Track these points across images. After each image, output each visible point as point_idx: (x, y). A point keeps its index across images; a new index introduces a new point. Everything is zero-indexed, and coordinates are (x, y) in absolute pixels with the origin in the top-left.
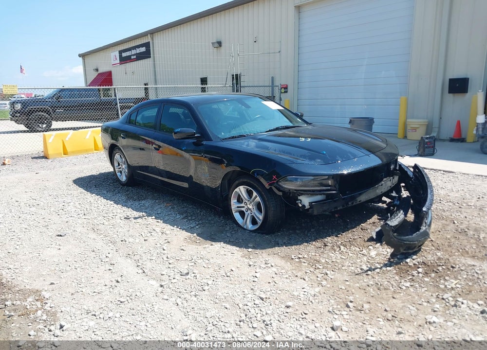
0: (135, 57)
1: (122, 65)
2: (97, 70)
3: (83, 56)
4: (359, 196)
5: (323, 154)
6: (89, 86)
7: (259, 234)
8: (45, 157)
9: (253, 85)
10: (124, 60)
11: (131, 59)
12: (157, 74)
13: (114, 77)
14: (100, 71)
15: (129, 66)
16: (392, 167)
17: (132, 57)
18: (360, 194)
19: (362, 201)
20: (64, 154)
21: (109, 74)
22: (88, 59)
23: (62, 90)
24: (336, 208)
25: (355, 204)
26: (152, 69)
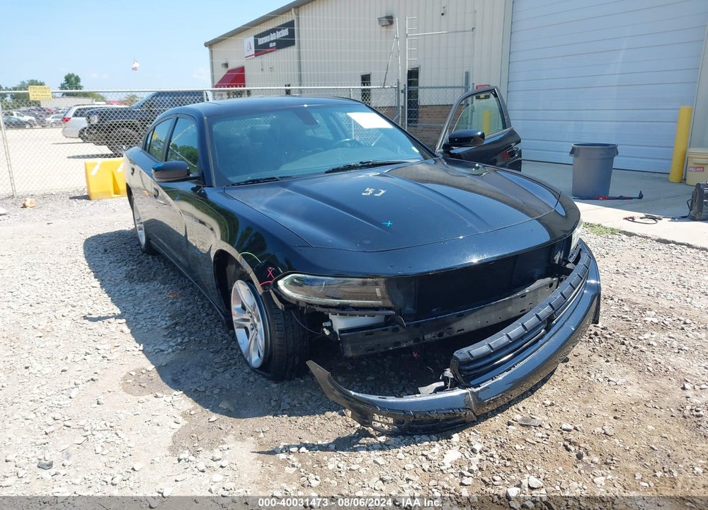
0: (274, 44)
1: (258, 57)
2: (226, 65)
3: (210, 45)
4: (459, 320)
5: (385, 227)
6: (216, 87)
7: (264, 379)
8: (88, 198)
9: (436, 86)
10: (261, 50)
11: (269, 48)
12: (302, 69)
13: (248, 74)
14: (231, 67)
15: (268, 58)
16: (558, 257)
17: (271, 45)
18: (461, 316)
19: (466, 330)
20: (115, 194)
21: (242, 69)
22: (216, 49)
23: (159, 94)
24: (398, 343)
25: (446, 335)
26: (296, 61)
